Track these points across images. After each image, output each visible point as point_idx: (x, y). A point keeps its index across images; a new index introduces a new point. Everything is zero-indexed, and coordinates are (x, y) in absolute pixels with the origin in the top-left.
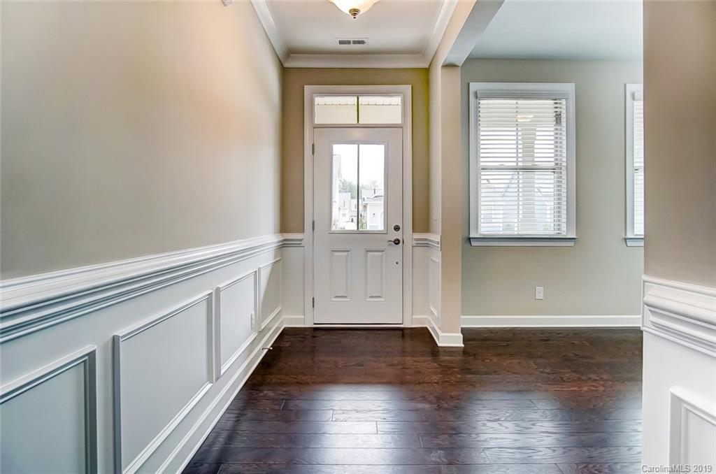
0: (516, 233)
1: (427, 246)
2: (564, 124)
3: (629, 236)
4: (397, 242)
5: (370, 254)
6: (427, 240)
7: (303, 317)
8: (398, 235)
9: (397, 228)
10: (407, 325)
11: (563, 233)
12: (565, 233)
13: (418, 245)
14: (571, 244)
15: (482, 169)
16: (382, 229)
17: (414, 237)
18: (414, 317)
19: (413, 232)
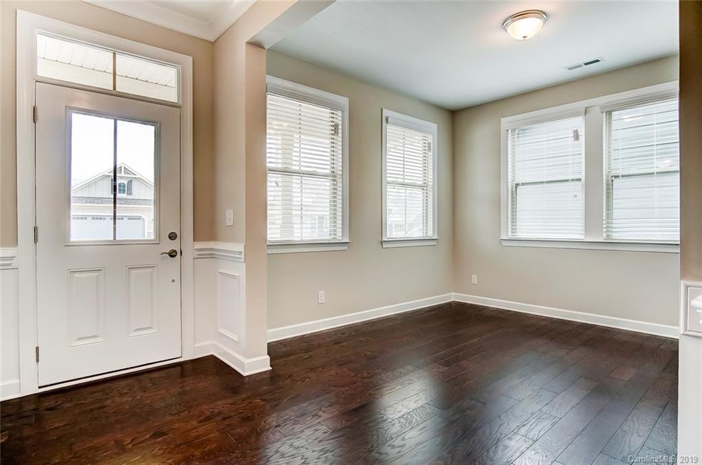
0: (299, 239)
1: (212, 256)
2: (340, 135)
3: (384, 239)
4: (174, 254)
5: (134, 272)
6: (211, 249)
7: (17, 381)
8: (174, 245)
9: (172, 236)
10: (187, 357)
11: (338, 238)
12: (340, 238)
13: (201, 257)
14: (346, 248)
15: (269, 170)
16: (152, 237)
17: (196, 247)
18: (197, 345)
19: (194, 241)
